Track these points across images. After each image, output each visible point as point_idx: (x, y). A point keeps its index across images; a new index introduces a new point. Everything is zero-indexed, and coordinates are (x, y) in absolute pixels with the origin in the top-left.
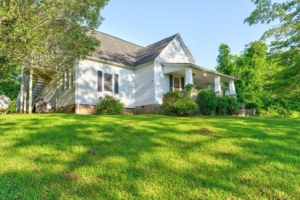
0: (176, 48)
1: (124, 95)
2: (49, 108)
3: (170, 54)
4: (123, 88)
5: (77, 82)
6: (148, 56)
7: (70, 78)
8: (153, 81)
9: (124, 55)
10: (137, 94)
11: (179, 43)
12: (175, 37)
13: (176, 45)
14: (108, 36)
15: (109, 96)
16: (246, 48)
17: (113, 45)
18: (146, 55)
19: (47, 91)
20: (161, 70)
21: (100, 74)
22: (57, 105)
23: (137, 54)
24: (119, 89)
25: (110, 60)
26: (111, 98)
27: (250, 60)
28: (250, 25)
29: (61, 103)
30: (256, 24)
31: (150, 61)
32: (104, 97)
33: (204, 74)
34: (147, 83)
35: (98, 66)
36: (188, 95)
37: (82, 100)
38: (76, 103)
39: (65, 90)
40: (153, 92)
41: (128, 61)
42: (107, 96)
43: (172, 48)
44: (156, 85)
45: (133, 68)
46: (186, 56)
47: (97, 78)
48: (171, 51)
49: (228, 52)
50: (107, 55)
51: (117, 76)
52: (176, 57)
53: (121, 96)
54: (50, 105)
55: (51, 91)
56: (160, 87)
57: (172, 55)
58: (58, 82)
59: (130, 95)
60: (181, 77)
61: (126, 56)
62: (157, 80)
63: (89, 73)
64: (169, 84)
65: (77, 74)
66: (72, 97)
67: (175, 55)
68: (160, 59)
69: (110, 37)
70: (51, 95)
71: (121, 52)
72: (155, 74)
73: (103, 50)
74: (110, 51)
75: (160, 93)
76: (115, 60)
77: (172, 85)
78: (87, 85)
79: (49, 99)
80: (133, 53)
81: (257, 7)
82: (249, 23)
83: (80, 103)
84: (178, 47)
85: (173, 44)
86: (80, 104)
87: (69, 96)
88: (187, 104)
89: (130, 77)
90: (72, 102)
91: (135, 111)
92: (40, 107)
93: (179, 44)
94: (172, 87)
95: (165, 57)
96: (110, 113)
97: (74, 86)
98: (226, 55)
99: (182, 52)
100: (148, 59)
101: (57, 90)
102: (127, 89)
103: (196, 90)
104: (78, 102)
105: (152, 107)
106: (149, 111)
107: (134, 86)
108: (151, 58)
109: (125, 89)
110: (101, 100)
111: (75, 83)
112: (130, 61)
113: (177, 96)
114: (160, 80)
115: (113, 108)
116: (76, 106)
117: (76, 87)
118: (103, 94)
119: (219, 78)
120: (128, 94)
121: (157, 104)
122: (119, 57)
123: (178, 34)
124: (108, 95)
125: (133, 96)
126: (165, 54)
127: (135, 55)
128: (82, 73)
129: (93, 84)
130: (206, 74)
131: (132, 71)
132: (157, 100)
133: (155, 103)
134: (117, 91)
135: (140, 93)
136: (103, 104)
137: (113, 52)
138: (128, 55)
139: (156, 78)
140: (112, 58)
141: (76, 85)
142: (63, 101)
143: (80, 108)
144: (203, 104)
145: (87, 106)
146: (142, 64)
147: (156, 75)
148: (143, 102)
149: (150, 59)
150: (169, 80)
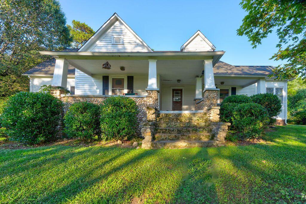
0: (117, 36)
13: (119, 32)
43: (108, 39)
60: (128, 77)
64: (102, 89)
77: (108, 89)
84: (123, 34)
99: (131, 39)
150: (102, 83)
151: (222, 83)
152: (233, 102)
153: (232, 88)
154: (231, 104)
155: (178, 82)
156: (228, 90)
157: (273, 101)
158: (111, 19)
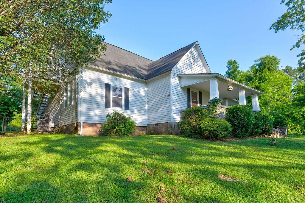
0: (194, 58)
1: (135, 111)
2: (52, 126)
3: (188, 65)
4: (134, 104)
5: (79, 97)
6: (162, 67)
7: (73, 92)
8: (169, 95)
9: (135, 68)
10: (150, 110)
11: (197, 52)
12: (193, 45)
13: (195, 55)
14: (118, 48)
15: (119, 113)
16: (256, 63)
17: (123, 57)
18: (159, 67)
19: (52, 107)
20: (178, 83)
21: (108, 86)
22: (60, 123)
23: (148, 67)
24: (129, 105)
25: (120, 72)
26: (121, 115)
27: (260, 75)
28: (276, 32)
29: (64, 121)
30: (284, 30)
31: (166, 72)
32: (112, 114)
33: (229, 87)
34: (161, 97)
35: (106, 79)
36: (214, 111)
37: (87, 117)
38: (79, 121)
39: (68, 105)
40: (169, 108)
41: (140, 73)
42: (116, 113)
43: (189, 58)
44: (173, 100)
45: (145, 80)
46: (204, 68)
47: (104, 92)
48: (188, 61)
49: (237, 67)
50: (116, 66)
51: (127, 90)
52: (194, 69)
53: (132, 112)
54: (53, 123)
55: (55, 107)
56: (177, 102)
57: (190, 66)
58: (61, 97)
59: (142, 112)
60: (199, 92)
61: (138, 68)
62: (174, 95)
63: (95, 86)
64: (186, 99)
65: (80, 87)
66: (74, 114)
67: (193, 67)
68: (176, 70)
69: (120, 49)
70: (56, 111)
71: (132, 64)
72: (172, 87)
73: (112, 61)
74: (120, 62)
75: (177, 109)
76: (125, 72)
77: (190, 100)
78: (92, 100)
79: (54, 116)
80: (144, 66)
81: (288, 9)
82: (275, 30)
83: (84, 121)
84: (197, 57)
85: (191, 53)
86: (83, 123)
87: (72, 113)
88: (220, 124)
89: (142, 91)
90: (74, 120)
91: (148, 129)
92: (41, 125)
93: (197, 54)
94: (190, 102)
95: (182, 68)
96: (119, 133)
97: (77, 102)
98: (234, 71)
99: (200, 63)
100: (163, 70)
101: (61, 106)
102: (139, 105)
103: (223, 106)
104: (82, 119)
105: (168, 125)
106: (163, 130)
107: (146, 101)
108: (166, 68)
109: (137, 104)
110: (108, 117)
111: (78, 98)
112: (142, 73)
113: (202, 114)
114: (177, 94)
115: (123, 128)
116: (79, 125)
117: (79, 102)
118: (111, 110)
119: (244, 91)
120: (140, 110)
121: (174, 122)
122: (130, 69)
123: (197, 43)
124: (117, 111)
125: (145, 112)
126: (183, 65)
127: (147, 68)
128: (86, 86)
129: (100, 99)
130: (232, 87)
131: (144, 85)
132: (175, 118)
133: (172, 120)
134: (127, 107)
135: (154, 109)
136: (111, 122)
137: (124, 63)
138: (140, 67)
139: (173, 92)
140: (122, 69)
141: (79, 100)
142: (66, 118)
143: (83, 127)
144: (237, 124)
145: (92, 125)
146: (156, 76)
147: (173, 89)
148: (157, 119)
149: (165, 70)
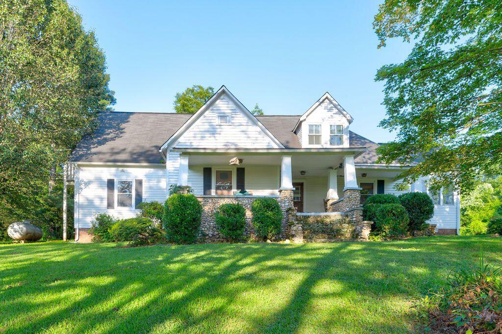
0: (223, 114)
3: (206, 131)
13: (224, 108)
21: (110, 183)
35: (107, 173)
43: (210, 118)
45: (164, 165)
46: (251, 124)
47: (106, 193)
48: (207, 124)
51: (140, 183)
52: (222, 133)
57: (212, 130)
60: (238, 168)
63: (94, 186)
64: (202, 185)
67: (218, 130)
77: (210, 185)
78: (89, 204)
84: (230, 111)
86: (81, 229)
94: (210, 189)
95: (192, 138)
99: (241, 118)
104: (77, 225)
126: (193, 133)
128: (83, 187)
140: (133, 157)
150: (202, 177)
151: (364, 175)
152: (377, 202)
153: (378, 181)
154: (375, 205)
155: (302, 174)
156: (372, 185)
157: (423, 202)
158: (219, 92)
